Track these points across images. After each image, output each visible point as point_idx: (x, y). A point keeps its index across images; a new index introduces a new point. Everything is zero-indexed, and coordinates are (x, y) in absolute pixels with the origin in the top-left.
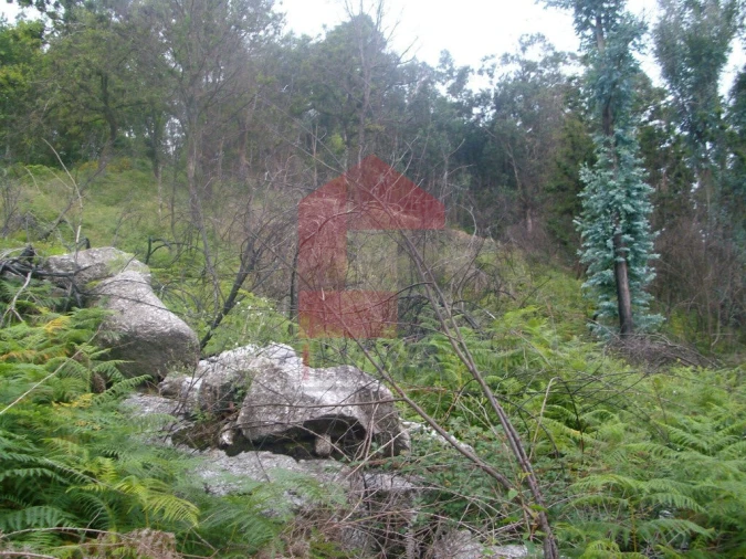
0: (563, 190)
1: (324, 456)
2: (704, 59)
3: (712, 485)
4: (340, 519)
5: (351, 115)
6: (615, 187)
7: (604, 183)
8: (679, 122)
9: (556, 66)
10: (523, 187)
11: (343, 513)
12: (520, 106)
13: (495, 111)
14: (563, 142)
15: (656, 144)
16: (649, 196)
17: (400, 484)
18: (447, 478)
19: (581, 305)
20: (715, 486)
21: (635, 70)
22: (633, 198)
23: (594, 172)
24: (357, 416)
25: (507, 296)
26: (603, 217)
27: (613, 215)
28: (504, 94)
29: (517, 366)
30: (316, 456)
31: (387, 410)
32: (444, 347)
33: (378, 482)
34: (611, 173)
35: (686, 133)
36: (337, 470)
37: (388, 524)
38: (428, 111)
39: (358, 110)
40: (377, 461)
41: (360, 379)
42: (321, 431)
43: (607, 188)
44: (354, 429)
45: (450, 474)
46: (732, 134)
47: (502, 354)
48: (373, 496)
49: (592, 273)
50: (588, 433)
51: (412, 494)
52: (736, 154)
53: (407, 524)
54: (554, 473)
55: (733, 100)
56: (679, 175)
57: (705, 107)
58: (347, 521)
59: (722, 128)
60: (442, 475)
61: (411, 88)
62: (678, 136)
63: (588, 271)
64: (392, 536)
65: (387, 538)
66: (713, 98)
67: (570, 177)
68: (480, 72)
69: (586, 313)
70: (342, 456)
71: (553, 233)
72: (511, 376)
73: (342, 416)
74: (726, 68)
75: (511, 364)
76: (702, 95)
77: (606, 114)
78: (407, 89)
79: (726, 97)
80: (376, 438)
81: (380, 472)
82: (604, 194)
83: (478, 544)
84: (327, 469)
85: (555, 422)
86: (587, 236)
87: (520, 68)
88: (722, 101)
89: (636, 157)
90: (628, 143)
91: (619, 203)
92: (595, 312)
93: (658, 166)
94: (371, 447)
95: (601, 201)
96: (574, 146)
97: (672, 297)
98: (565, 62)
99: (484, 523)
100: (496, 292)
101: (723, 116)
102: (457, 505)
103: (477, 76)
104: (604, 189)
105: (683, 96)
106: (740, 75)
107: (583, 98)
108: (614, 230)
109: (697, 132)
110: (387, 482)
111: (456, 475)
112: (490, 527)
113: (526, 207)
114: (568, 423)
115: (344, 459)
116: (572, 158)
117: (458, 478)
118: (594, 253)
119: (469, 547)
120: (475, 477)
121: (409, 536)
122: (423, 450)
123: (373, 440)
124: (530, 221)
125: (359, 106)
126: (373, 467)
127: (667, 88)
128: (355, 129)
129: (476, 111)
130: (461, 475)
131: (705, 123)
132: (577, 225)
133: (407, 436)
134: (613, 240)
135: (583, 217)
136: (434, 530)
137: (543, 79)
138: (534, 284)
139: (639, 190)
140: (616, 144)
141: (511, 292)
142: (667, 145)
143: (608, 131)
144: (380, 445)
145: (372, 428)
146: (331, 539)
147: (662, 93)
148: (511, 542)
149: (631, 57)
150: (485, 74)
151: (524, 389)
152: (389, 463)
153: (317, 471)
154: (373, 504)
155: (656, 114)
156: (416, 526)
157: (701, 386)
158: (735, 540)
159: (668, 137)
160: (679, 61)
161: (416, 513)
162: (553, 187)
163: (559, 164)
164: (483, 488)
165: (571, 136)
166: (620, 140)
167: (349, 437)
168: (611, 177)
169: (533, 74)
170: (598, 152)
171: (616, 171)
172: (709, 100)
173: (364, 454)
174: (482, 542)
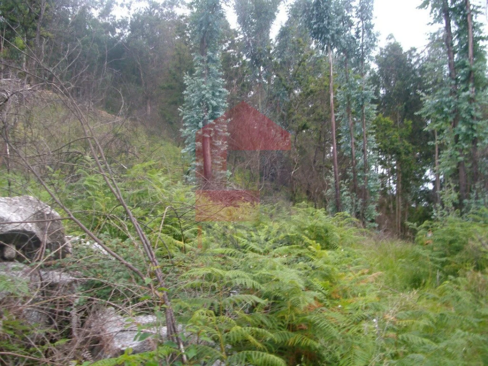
0: (172, 88)
1: (11, 260)
2: (263, 15)
3: (267, 273)
4: (23, 303)
5: (30, 23)
6: (205, 89)
7: (198, 86)
8: (245, 53)
9: (171, 7)
10: (146, 85)
11: (25, 298)
12: (147, 31)
13: (130, 32)
14: (174, 57)
15: (231, 65)
16: (226, 97)
17: (66, 278)
18: (99, 272)
19: (181, 163)
20: (269, 273)
21: (222, 15)
22: (216, 96)
23: (192, 79)
24: (35, 231)
25: (133, 155)
26: (198, 107)
27: (204, 107)
28: (137, 21)
29: (142, 200)
30: (5, 259)
31: (56, 227)
32: (93, 186)
33: (50, 277)
34: (203, 80)
35: (249, 60)
36: (21, 269)
37: (58, 305)
38: (85, 27)
39: (36, 21)
40: (49, 262)
41: (37, 206)
42: (9, 242)
43: (200, 89)
44: (33, 240)
45: (100, 270)
46: (276, 63)
47: (131, 192)
48: (47, 287)
49: (188, 143)
50: (187, 243)
51: (74, 285)
52: (277, 75)
53: (71, 305)
54: (168, 268)
55: (278, 42)
56: (243, 85)
57: (262, 45)
58: (28, 304)
59: (270, 59)
60: (95, 271)
61: (74, 10)
62: (245, 61)
63: (186, 142)
64: (61, 313)
65: (57, 315)
66: (266, 40)
67: (177, 81)
68: (122, 5)
69: (183, 168)
70: (24, 259)
71: (164, 116)
72: (137, 206)
73: (24, 231)
74: (275, 22)
75: (138, 199)
76: (260, 37)
77: (202, 42)
78: (71, 11)
79: (274, 40)
80: (48, 246)
81: (51, 270)
82: (198, 93)
83: (120, 317)
84: (13, 269)
85: (167, 236)
86: (186, 119)
87: (148, 6)
88: (271, 42)
89: (219, 71)
90: (215, 62)
91: (207, 99)
92: (189, 168)
93: (231, 79)
94: (46, 252)
95: (196, 97)
96: (181, 61)
97: (236, 161)
98: (178, 6)
99: (123, 302)
100: (126, 152)
101: (271, 52)
102: (105, 291)
103: (119, 7)
104: (199, 90)
105: (249, 36)
106: (282, 28)
107: (188, 30)
108: (204, 116)
109: (256, 60)
110: (57, 276)
111: (105, 270)
112: (128, 304)
113: (147, 98)
114: (175, 237)
115: (25, 261)
116: (179, 68)
117: (106, 272)
118: (191, 130)
119: (114, 318)
120: (117, 271)
121: (74, 312)
122: (81, 254)
123: (47, 248)
124: (149, 108)
125: (37, 18)
126: (47, 266)
127: (240, 30)
128: (33, 34)
129: (118, 31)
130: (107, 270)
131: (261, 54)
132: (180, 112)
133: (70, 245)
134: (203, 122)
135: (184, 107)
136: (90, 308)
137: (163, 15)
138: (151, 148)
139: (220, 92)
140: (208, 62)
141: (136, 153)
142: (237, 66)
143: (203, 53)
144: (51, 251)
145: (46, 240)
146: (17, 318)
147: (236, 33)
148: (140, 314)
149: (220, 7)
150: (125, 6)
151: (146, 215)
152: (59, 263)
153: (6, 270)
154: (47, 292)
155: (233, 45)
156: (78, 305)
157: (255, 214)
158: (278, 306)
159: (238, 61)
160: (248, 14)
161: (78, 297)
162: (166, 86)
163: (170, 72)
164: (122, 279)
165: (179, 54)
166: (210, 59)
167: (29, 246)
168: (203, 83)
169: (156, 11)
170: (196, 66)
171: (207, 79)
172: (264, 40)
173: (40, 258)
174: (122, 315)
